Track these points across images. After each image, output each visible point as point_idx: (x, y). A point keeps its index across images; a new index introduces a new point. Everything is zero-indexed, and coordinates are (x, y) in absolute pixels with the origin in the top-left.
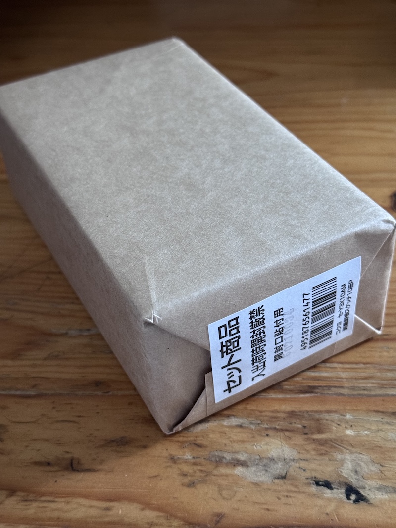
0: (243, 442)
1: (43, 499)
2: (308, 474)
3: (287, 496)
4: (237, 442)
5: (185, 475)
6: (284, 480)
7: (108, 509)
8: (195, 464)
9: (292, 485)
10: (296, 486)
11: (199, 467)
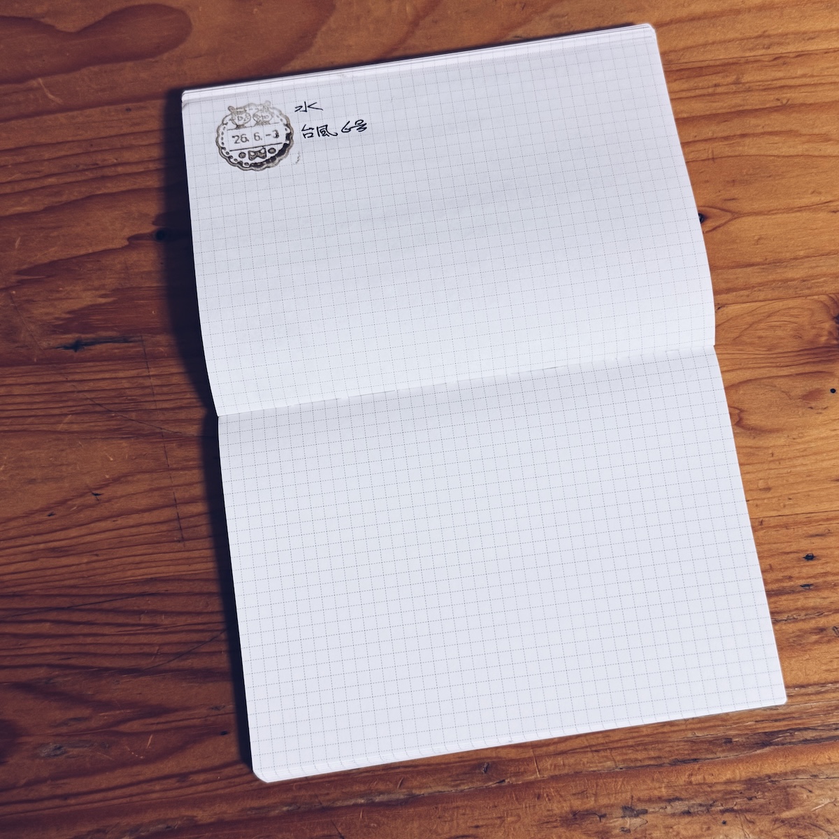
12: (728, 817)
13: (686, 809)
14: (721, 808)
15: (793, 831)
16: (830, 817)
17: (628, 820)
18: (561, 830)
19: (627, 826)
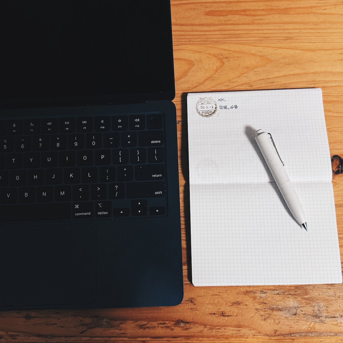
0: (280, 301)
1: (216, 328)
2: (303, 313)
3: (297, 322)
4: (278, 301)
5: (262, 316)
6: (296, 316)
7: (239, 331)
8: (265, 311)
9: (298, 317)
10: (299, 318)
11: (267, 312)
12: (289, 296)
13: (278, 293)
14: (288, 293)
15: (307, 301)
16: (318, 298)
17: (261, 294)
18: (243, 295)
19: (261, 296)
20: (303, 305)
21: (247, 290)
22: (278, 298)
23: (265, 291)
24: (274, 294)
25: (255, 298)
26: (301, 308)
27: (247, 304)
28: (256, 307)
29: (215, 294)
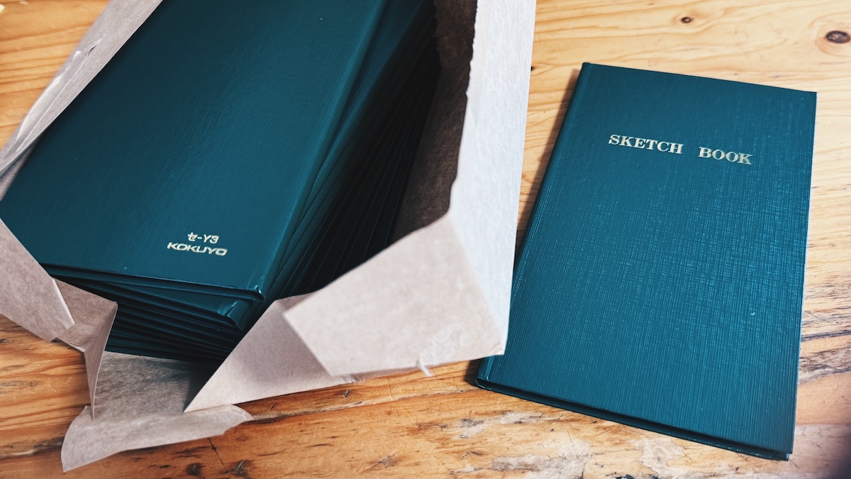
4: (521, 443)
20: (603, 449)
21: (420, 422)
22: (519, 433)
23: (477, 418)
24: (506, 425)
25: (444, 441)
26: (597, 456)
27: (420, 460)
28: (452, 467)
29: (319, 443)
